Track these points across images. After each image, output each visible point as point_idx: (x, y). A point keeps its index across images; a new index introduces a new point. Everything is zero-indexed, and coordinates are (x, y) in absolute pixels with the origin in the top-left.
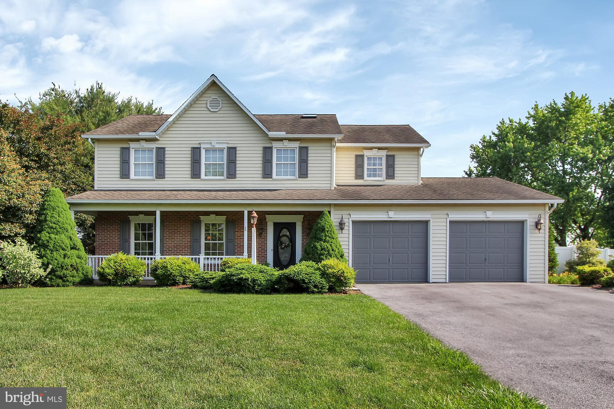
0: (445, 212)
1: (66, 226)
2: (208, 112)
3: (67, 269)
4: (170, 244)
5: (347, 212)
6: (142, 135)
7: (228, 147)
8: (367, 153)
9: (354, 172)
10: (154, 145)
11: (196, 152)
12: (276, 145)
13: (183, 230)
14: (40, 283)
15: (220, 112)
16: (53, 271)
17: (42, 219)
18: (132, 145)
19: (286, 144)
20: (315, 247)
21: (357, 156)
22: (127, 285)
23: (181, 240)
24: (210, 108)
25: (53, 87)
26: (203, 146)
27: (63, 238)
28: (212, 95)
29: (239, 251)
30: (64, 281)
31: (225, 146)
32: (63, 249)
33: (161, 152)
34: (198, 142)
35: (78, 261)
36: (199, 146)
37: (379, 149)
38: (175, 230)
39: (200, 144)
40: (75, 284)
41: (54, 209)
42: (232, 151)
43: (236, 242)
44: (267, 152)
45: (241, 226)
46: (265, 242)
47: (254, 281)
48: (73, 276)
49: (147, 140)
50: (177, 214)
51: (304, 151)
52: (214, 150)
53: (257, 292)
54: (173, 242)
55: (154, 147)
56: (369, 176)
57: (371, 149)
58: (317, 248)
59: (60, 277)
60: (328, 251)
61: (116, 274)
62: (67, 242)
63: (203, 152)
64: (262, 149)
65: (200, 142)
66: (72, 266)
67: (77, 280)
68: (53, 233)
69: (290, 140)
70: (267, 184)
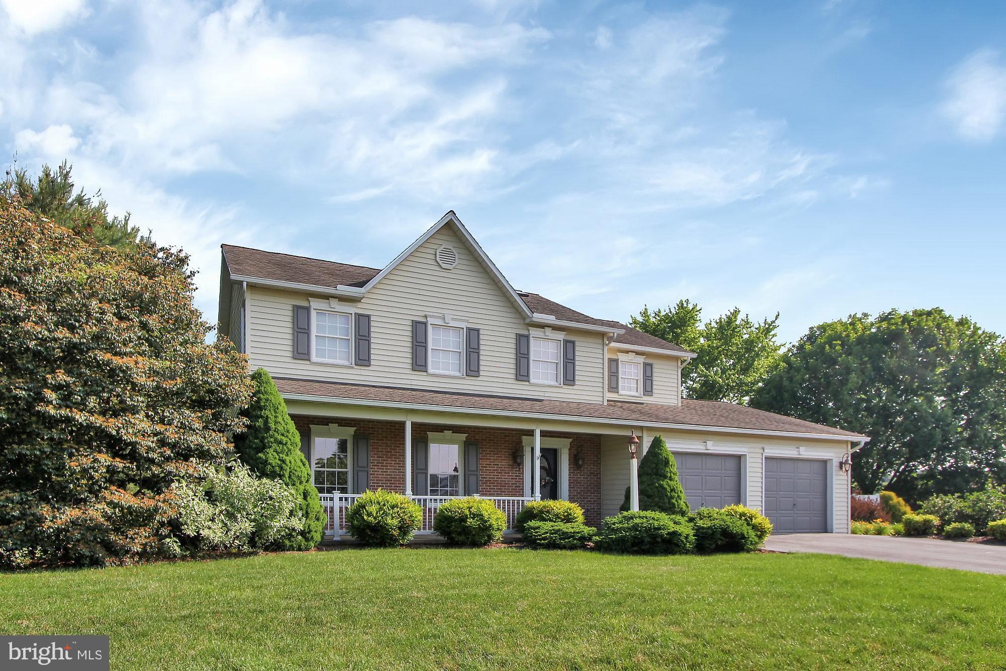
0: (761, 445)
2: (438, 268)
4: (380, 475)
6: (341, 289)
7: (469, 329)
10: (352, 309)
11: (419, 327)
12: (534, 332)
13: (383, 452)
15: (454, 271)
17: (260, 427)
18: (315, 304)
19: (548, 333)
20: (661, 486)
21: (610, 360)
23: (398, 469)
24: (440, 262)
26: (430, 321)
28: (446, 244)
29: (484, 489)
31: (464, 325)
33: (364, 319)
34: (423, 314)
36: (424, 320)
37: (638, 353)
38: (388, 452)
39: (426, 317)
42: (474, 335)
43: (480, 475)
44: (522, 342)
45: (487, 451)
46: (520, 476)
49: (343, 299)
50: (390, 426)
51: (569, 347)
52: (448, 330)
54: (385, 472)
55: (353, 312)
56: (623, 389)
57: (627, 352)
58: (665, 489)
63: (431, 330)
64: (514, 336)
65: (427, 313)
70: (523, 390)
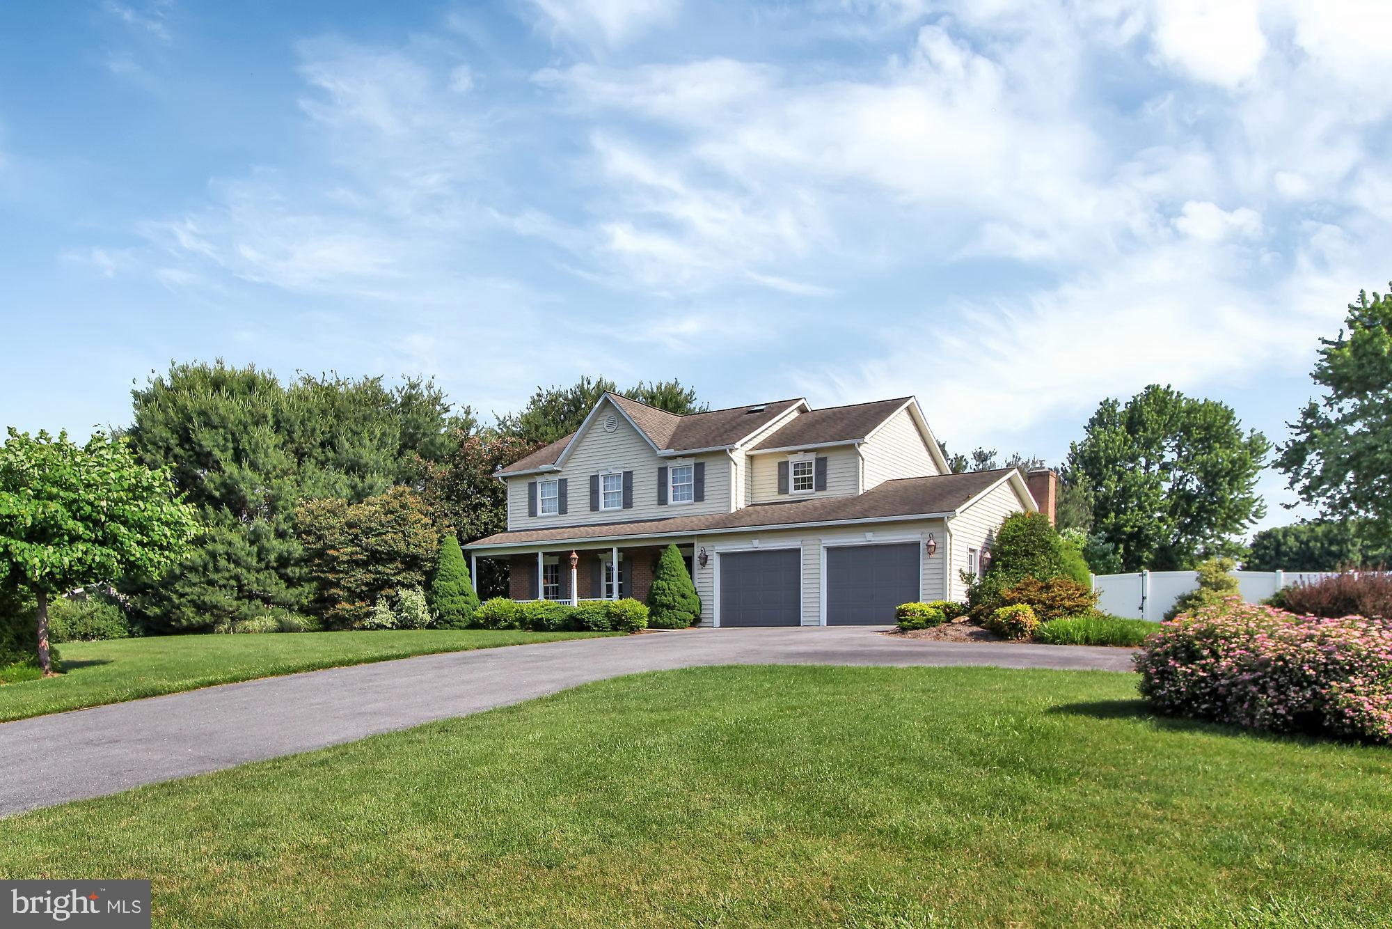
0: (818, 537)
1: (455, 573)
2: (605, 433)
3: (453, 614)
5: (711, 543)
6: (543, 468)
7: (624, 472)
8: (793, 459)
9: (777, 485)
10: (557, 478)
11: (594, 480)
12: (671, 464)
14: (430, 626)
15: (616, 432)
16: (441, 616)
17: (437, 567)
18: (539, 479)
19: (680, 462)
21: (780, 464)
22: (499, 629)
24: (607, 429)
25: (538, 391)
26: (601, 473)
27: (452, 585)
28: (609, 414)
29: (636, 592)
30: (451, 626)
31: (621, 471)
32: (451, 595)
33: (563, 483)
34: (595, 470)
35: (465, 606)
36: (596, 474)
37: (806, 451)
39: (597, 471)
40: (461, 628)
41: (446, 557)
42: (628, 476)
44: (662, 472)
47: (548, 620)
48: (459, 621)
49: (551, 472)
51: (700, 468)
52: (612, 476)
53: (552, 631)
56: (797, 488)
57: (795, 452)
59: (447, 622)
60: (664, 590)
61: (487, 619)
62: (456, 588)
63: (601, 480)
64: (657, 470)
65: (597, 469)
66: (457, 611)
67: (463, 624)
68: (444, 580)
69: (684, 456)
70: (662, 512)
